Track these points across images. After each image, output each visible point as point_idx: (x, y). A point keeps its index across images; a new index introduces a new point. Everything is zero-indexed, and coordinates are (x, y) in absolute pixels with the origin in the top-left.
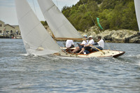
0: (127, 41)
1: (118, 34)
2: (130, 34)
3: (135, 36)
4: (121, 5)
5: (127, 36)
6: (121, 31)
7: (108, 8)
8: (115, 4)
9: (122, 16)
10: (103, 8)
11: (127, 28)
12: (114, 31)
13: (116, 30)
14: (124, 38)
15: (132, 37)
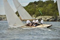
0: (48, 20)
1: (44, 18)
2: (49, 17)
3: (51, 18)
4: (45, 5)
5: (48, 19)
6: (45, 16)
7: (40, 7)
8: (43, 5)
9: (46, 10)
10: (38, 7)
11: (48, 15)
12: (43, 16)
13: (44, 16)
14: (47, 19)
15: (50, 19)
